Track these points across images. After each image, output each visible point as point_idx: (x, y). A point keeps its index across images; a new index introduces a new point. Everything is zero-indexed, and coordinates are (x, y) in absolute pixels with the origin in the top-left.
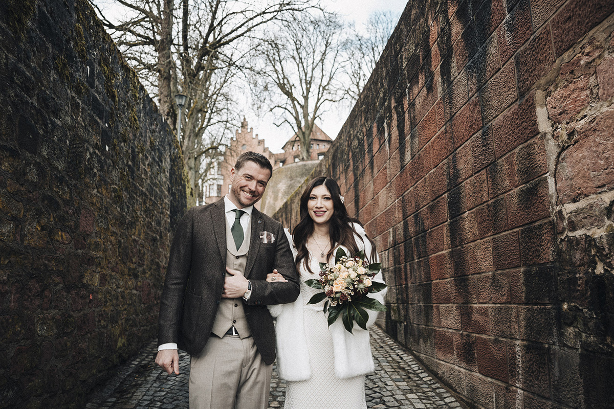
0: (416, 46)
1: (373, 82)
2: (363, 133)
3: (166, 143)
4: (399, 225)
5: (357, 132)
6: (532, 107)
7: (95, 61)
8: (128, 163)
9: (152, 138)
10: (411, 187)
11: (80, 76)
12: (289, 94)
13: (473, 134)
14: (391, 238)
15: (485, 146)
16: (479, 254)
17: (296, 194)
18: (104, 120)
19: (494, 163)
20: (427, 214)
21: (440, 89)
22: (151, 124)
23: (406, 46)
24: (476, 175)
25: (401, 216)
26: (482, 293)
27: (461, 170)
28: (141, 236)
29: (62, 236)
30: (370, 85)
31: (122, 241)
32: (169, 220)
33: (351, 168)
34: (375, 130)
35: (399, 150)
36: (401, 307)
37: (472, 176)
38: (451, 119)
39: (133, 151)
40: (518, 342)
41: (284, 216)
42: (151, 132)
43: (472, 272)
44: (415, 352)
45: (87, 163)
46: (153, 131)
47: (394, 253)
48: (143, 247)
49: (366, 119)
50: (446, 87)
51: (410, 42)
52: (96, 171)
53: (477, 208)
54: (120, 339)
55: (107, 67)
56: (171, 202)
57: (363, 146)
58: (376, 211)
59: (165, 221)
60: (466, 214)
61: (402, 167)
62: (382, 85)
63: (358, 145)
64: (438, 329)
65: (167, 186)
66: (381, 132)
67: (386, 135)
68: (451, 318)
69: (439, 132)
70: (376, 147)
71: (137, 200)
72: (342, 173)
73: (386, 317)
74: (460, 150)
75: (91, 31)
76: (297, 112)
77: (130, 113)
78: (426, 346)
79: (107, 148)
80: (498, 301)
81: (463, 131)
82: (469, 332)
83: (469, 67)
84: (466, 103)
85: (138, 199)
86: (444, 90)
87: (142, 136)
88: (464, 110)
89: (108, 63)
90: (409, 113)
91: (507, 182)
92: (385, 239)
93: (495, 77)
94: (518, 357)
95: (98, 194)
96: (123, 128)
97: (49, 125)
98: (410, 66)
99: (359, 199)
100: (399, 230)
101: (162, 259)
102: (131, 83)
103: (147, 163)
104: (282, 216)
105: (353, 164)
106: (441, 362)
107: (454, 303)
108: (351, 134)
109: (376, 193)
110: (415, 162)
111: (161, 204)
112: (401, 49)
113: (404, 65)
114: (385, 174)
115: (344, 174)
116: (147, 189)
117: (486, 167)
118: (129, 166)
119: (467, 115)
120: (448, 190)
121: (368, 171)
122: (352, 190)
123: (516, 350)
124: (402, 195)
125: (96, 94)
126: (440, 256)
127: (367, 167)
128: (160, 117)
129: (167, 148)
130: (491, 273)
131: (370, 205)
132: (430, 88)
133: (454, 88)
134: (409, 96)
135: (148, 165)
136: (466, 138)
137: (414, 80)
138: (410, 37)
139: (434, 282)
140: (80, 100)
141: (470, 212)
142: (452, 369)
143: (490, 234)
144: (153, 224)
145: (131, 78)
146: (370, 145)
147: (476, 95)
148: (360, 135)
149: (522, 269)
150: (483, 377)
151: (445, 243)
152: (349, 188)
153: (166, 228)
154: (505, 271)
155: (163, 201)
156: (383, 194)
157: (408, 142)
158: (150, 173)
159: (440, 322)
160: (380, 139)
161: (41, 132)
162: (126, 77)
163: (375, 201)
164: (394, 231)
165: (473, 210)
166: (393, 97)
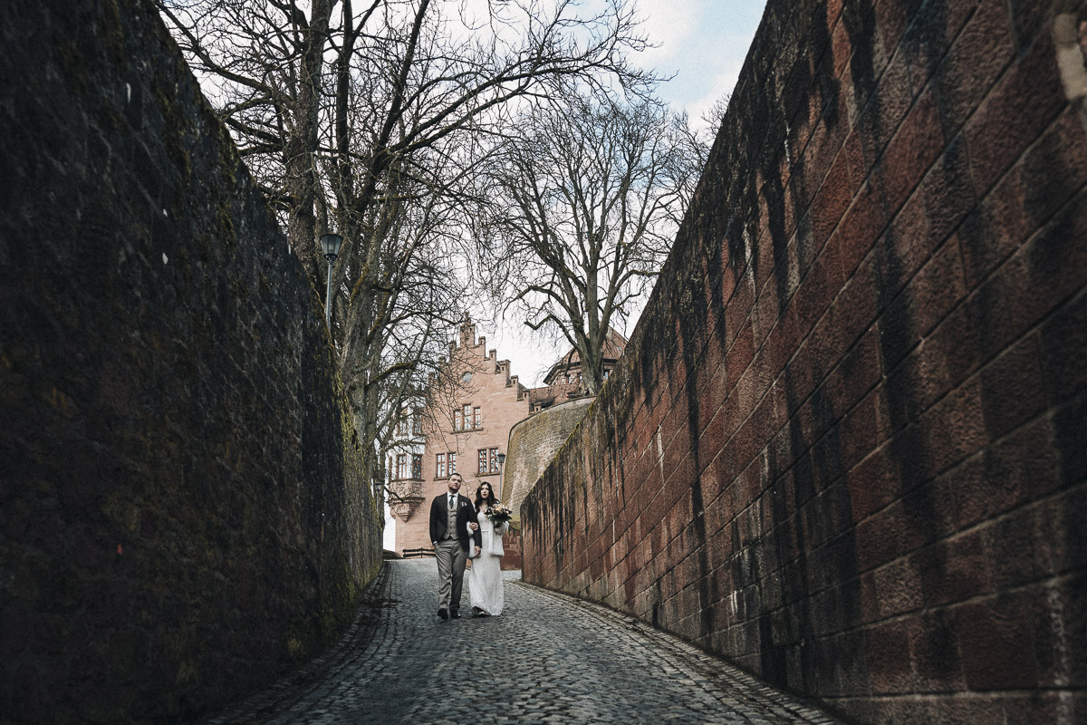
0: (801, 46)
1: (718, 157)
2: (702, 272)
3: (296, 297)
4: (781, 433)
5: (690, 274)
6: (1049, 54)
7: (143, 80)
8: (210, 304)
9: (265, 278)
10: (803, 340)
11: (110, 96)
12: (557, 264)
13: (926, 171)
14: (767, 469)
15: (951, 183)
16: (953, 419)
17: (571, 444)
18: (160, 201)
19: (975, 211)
20: (839, 382)
21: (852, 109)
22: (263, 248)
23: (779, 55)
24: (937, 254)
25: (784, 412)
26: (964, 505)
27: (904, 257)
28: (238, 466)
29: (58, 399)
30: (713, 166)
31: (195, 459)
32: (299, 456)
33: (680, 353)
34: (725, 254)
35: (776, 274)
36: (792, 610)
37: (928, 258)
38: (878, 161)
39: (222, 286)
40: (1052, 583)
41: (547, 495)
42: (262, 264)
43: (939, 466)
44: (826, 700)
45: (119, 271)
46: (267, 265)
47: (774, 498)
48: (241, 488)
49: (707, 241)
50: (865, 99)
51: (788, 43)
52: (138, 294)
53: (944, 322)
54: (184, 664)
55: (168, 98)
56: (305, 420)
57: (703, 295)
58: (732, 424)
59: (292, 456)
60: (920, 348)
61: (784, 307)
62: (736, 154)
63: (693, 300)
64: (872, 627)
65: (296, 384)
66: (737, 252)
67: (748, 254)
68: (901, 588)
69: (855, 200)
70: (728, 288)
71: (229, 388)
72: (662, 369)
73: (763, 646)
74: (901, 216)
75: (137, 18)
76: (573, 299)
77: (218, 209)
78: (848, 677)
79: (165, 259)
80: (1003, 506)
81: (905, 172)
82: (941, 605)
83: (911, 36)
84: (907, 113)
85: (232, 386)
86: (860, 108)
87: (242, 264)
88: (903, 129)
89: (173, 93)
90: (793, 189)
91: (1005, 238)
92: (753, 477)
93: (965, 29)
94: (1054, 615)
95: (143, 344)
96: (201, 233)
97: (40, 166)
98: (791, 89)
99: (698, 411)
100: (781, 443)
101: (284, 530)
102: (221, 152)
103: (253, 322)
104: (543, 495)
105: (684, 342)
106: (885, 699)
107: (904, 555)
108: (678, 282)
109: (731, 384)
110: (809, 284)
111: (283, 417)
112: (770, 64)
113: (779, 94)
114: (749, 338)
115: (666, 370)
116: (252, 375)
117: (957, 228)
118: (212, 313)
119: (910, 137)
120: (880, 313)
121: (714, 346)
122: (683, 399)
123: (1050, 601)
124: (786, 365)
125: (144, 144)
126: (870, 460)
127: (713, 336)
128: (283, 242)
129: (298, 308)
130: (981, 453)
131: (721, 414)
132: (832, 116)
133: (881, 93)
134: (791, 152)
135: (255, 326)
136: (912, 184)
137: (798, 115)
138: (787, 33)
139: (860, 524)
140: (109, 141)
141: (928, 338)
142: (909, 705)
143: (973, 367)
144: (264, 450)
145: (220, 142)
146: (717, 291)
147: (927, 86)
148: (695, 277)
149: (1050, 414)
150: (980, 696)
151: (880, 427)
152: (678, 396)
153: (292, 471)
154: (1013, 435)
155: (287, 411)
156: (745, 382)
157: (792, 249)
158: (259, 344)
159: (876, 609)
160: (735, 269)
161: (20, 171)
162: (210, 135)
163: (731, 402)
164: (772, 451)
165: (935, 332)
166: (758, 170)
